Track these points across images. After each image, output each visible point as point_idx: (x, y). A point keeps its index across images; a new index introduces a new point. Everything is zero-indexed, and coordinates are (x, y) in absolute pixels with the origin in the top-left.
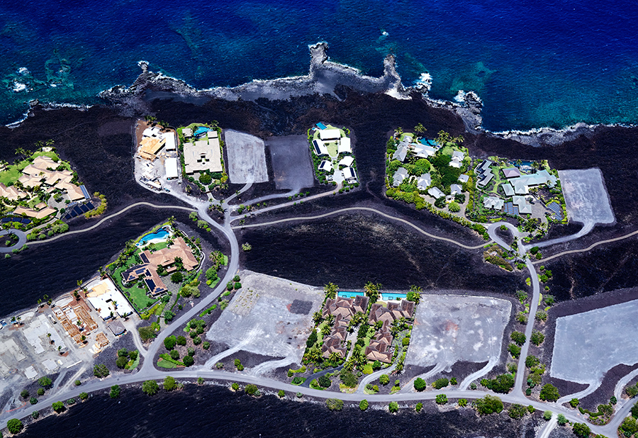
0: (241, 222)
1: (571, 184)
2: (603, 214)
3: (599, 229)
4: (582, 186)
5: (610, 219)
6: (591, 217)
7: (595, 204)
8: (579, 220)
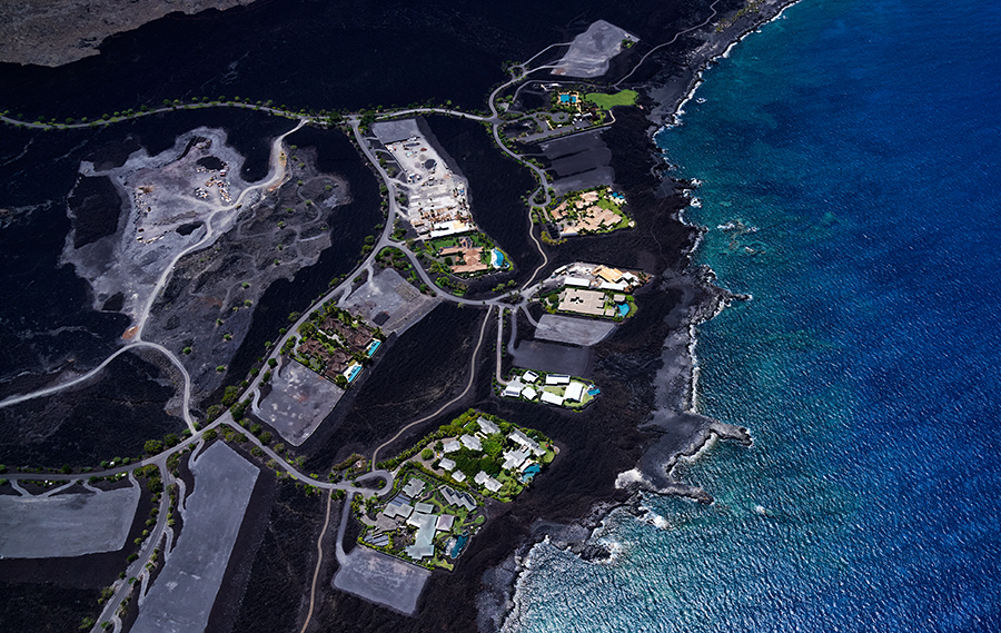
0: (495, 316)
1: (404, 573)
2: (348, 579)
3: (334, 566)
4: (396, 583)
5: (338, 582)
6: (351, 566)
7: (365, 581)
8: (355, 553)
